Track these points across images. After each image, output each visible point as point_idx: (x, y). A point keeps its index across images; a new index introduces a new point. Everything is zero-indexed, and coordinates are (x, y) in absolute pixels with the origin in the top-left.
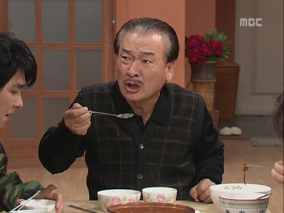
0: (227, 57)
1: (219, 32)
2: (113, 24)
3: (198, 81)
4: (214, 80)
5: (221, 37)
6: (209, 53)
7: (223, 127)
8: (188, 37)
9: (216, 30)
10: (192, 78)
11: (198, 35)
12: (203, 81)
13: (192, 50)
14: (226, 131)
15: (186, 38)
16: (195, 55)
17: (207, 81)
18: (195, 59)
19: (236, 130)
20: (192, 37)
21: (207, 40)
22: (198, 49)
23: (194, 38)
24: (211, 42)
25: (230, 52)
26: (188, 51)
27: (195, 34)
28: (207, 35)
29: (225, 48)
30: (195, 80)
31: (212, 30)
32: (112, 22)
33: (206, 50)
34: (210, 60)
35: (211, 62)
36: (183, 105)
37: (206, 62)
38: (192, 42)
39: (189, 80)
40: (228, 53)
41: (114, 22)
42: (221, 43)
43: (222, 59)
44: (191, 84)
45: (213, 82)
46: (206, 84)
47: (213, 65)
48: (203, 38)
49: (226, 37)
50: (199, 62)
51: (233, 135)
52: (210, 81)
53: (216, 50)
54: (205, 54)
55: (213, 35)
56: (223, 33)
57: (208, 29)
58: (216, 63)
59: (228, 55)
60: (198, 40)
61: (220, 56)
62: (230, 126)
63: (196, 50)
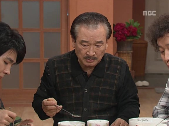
0: (140, 37)
1: (135, 21)
2: (68, 16)
3: (121, 52)
4: (132, 52)
5: (136, 24)
6: (128, 35)
7: (137, 81)
8: (115, 24)
9: (133, 20)
10: (117, 50)
11: (121, 23)
12: (125, 52)
13: (117, 32)
14: (139, 83)
15: (114, 25)
16: (119, 36)
17: (127, 52)
18: (119, 38)
19: (145, 83)
20: (118, 24)
21: (127, 26)
22: (121, 32)
23: (119, 25)
24: (130, 28)
25: (142, 34)
26: (115, 33)
27: (120, 22)
28: (127, 23)
29: (139, 31)
30: (119, 51)
31: (130, 20)
32: (67, 15)
33: (126, 32)
34: (129, 39)
35: (129, 40)
36: (113, 65)
37: (126, 40)
38: (118, 27)
39: (116, 51)
40: (140, 34)
41: (68, 15)
42: (136, 28)
43: (136, 38)
44: (117, 54)
45: (131, 53)
46: (126, 54)
47: (131, 42)
48: (124, 25)
49: (139, 24)
50: (122, 40)
51: (143, 86)
52: (129, 52)
53: (133, 32)
54: (126, 35)
55: (131, 23)
56: (137, 22)
57: (128, 19)
58: (133, 41)
59: (140, 35)
60: (121, 26)
61: (135, 36)
62: (142, 80)
63: (120, 33)
